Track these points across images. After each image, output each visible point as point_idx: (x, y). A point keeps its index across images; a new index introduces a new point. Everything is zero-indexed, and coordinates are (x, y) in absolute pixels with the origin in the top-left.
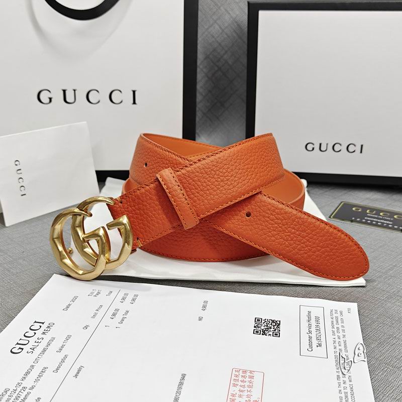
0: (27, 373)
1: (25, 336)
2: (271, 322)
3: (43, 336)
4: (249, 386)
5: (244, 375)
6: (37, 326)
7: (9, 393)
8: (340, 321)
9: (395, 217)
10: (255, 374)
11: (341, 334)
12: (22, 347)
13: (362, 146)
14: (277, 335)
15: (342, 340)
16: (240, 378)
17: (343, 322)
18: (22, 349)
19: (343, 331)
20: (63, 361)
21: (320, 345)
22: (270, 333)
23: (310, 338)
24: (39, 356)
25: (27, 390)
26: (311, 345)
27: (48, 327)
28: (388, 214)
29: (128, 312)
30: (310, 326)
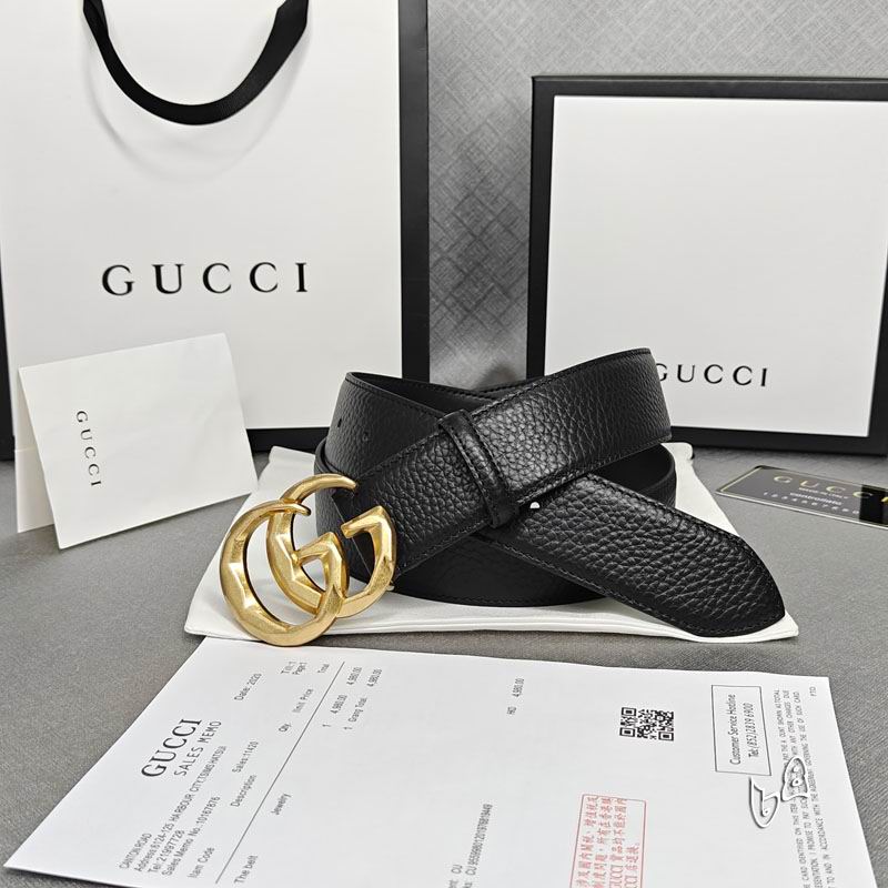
1: (165, 745)
2: (654, 714)
3: (202, 745)
4: (617, 825)
5: (606, 805)
6: (186, 728)
7: (151, 841)
8: (793, 711)
10: (628, 804)
11: (797, 734)
12: (162, 764)
14: (668, 736)
15: (799, 745)
16: (599, 811)
17: (800, 713)
18: (165, 768)
19: (802, 728)
20: (247, 786)
21: (755, 753)
22: (653, 734)
23: (735, 741)
24: (200, 778)
25: (185, 837)
26: (736, 754)
27: (210, 729)
29: (364, 700)
30: (733, 721)
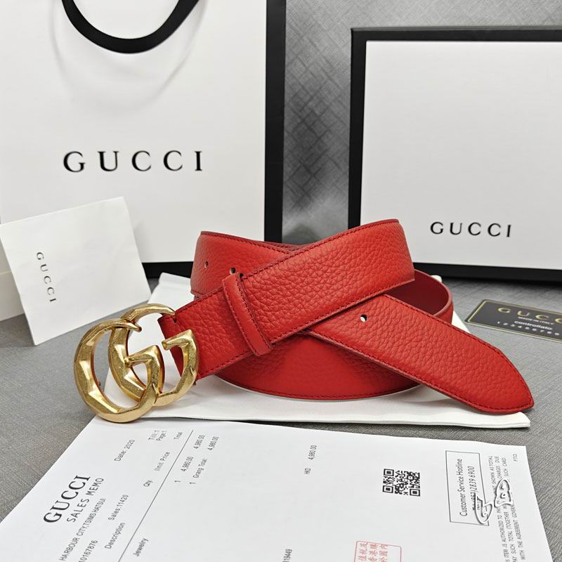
0: (69, 549)
1: (63, 497)
3: (89, 497)
8: (502, 473)
9: (557, 320)
10: (388, 550)
13: (509, 227)
14: (416, 493)
17: (507, 475)
20: (118, 532)
22: (406, 491)
23: (463, 497)
24: (84, 526)
26: (464, 508)
27: (95, 484)
28: (547, 317)
29: (205, 461)
30: (461, 480)
